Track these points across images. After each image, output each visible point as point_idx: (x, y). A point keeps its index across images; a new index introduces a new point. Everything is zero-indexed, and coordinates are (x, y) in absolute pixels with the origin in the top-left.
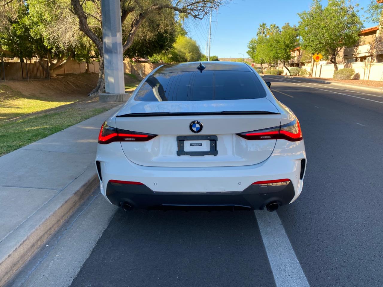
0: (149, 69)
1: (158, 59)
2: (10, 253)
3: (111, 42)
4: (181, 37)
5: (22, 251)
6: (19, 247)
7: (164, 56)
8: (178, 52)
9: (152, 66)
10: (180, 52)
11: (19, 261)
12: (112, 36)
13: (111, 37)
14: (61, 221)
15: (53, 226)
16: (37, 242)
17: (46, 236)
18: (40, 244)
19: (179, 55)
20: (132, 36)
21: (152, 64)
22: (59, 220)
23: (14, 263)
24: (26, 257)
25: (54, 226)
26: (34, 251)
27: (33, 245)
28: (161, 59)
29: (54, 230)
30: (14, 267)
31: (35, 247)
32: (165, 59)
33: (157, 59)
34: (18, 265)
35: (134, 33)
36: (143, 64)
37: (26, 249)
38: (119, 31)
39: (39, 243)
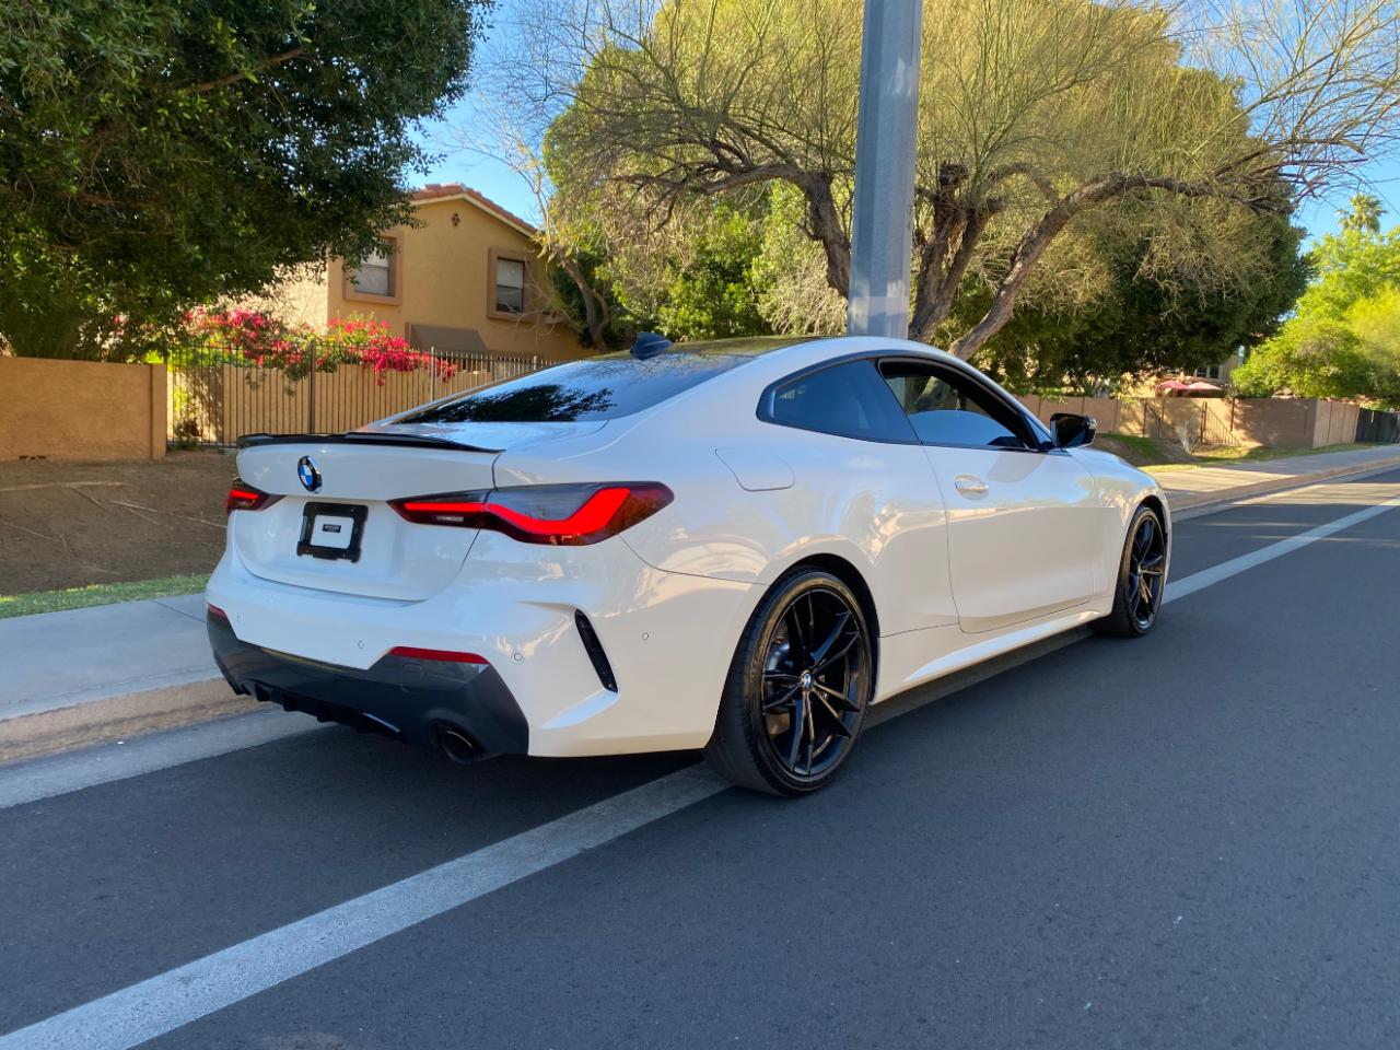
0: (1223, 421)
1: (1271, 381)
2: (10, 717)
3: (866, 313)
4: (1389, 293)
5: (45, 726)
6: (40, 714)
7: (1301, 371)
8: (1372, 355)
9: (1236, 410)
10: (1384, 353)
11: (28, 742)
12: (873, 293)
13: (867, 297)
14: (210, 712)
15: (173, 712)
16: (101, 726)
17: (138, 725)
18: (108, 734)
19: (1375, 367)
20: (1007, 295)
21: (1237, 401)
22: (202, 707)
23: (11, 739)
24: (52, 744)
25: (178, 714)
26: (83, 741)
27: (86, 728)
28: (1283, 384)
29: (174, 722)
30: (7, 747)
31: (91, 734)
32: (1301, 383)
33: (1267, 382)
34: (22, 750)
35: (1017, 282)
36: (1200, 402)
37: (58, 728)
38: (898, 277)
39: (107, 731)
